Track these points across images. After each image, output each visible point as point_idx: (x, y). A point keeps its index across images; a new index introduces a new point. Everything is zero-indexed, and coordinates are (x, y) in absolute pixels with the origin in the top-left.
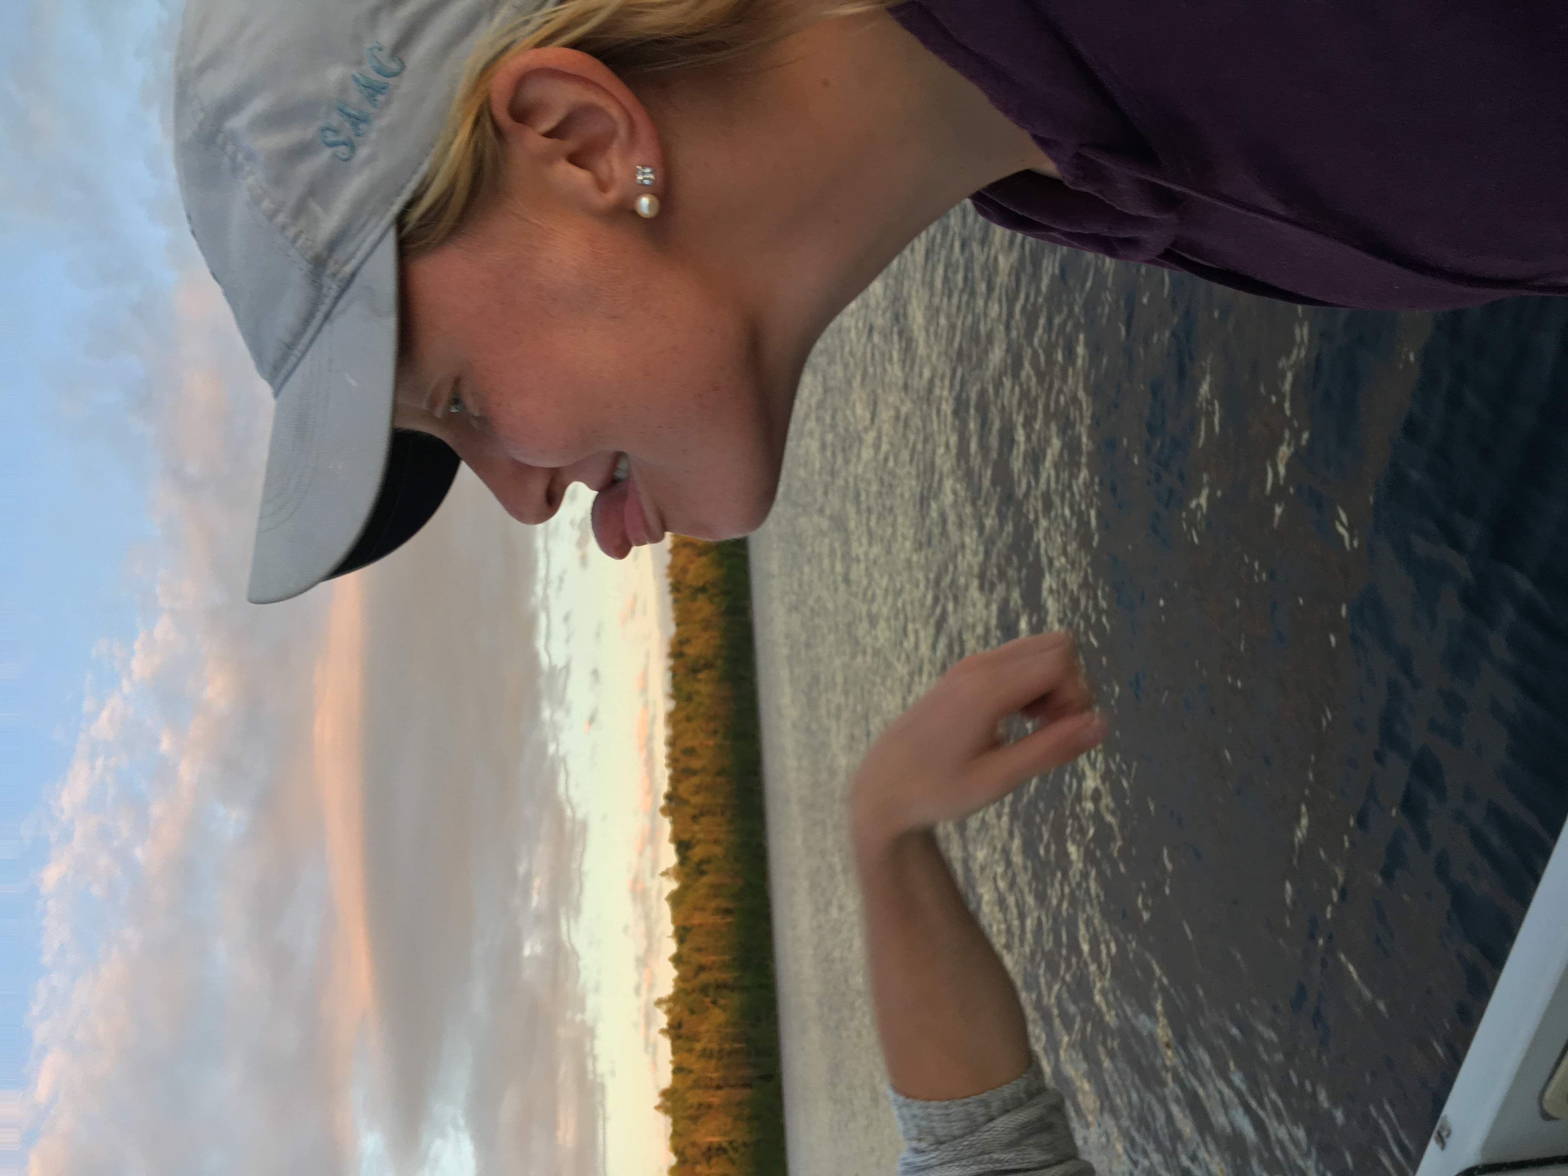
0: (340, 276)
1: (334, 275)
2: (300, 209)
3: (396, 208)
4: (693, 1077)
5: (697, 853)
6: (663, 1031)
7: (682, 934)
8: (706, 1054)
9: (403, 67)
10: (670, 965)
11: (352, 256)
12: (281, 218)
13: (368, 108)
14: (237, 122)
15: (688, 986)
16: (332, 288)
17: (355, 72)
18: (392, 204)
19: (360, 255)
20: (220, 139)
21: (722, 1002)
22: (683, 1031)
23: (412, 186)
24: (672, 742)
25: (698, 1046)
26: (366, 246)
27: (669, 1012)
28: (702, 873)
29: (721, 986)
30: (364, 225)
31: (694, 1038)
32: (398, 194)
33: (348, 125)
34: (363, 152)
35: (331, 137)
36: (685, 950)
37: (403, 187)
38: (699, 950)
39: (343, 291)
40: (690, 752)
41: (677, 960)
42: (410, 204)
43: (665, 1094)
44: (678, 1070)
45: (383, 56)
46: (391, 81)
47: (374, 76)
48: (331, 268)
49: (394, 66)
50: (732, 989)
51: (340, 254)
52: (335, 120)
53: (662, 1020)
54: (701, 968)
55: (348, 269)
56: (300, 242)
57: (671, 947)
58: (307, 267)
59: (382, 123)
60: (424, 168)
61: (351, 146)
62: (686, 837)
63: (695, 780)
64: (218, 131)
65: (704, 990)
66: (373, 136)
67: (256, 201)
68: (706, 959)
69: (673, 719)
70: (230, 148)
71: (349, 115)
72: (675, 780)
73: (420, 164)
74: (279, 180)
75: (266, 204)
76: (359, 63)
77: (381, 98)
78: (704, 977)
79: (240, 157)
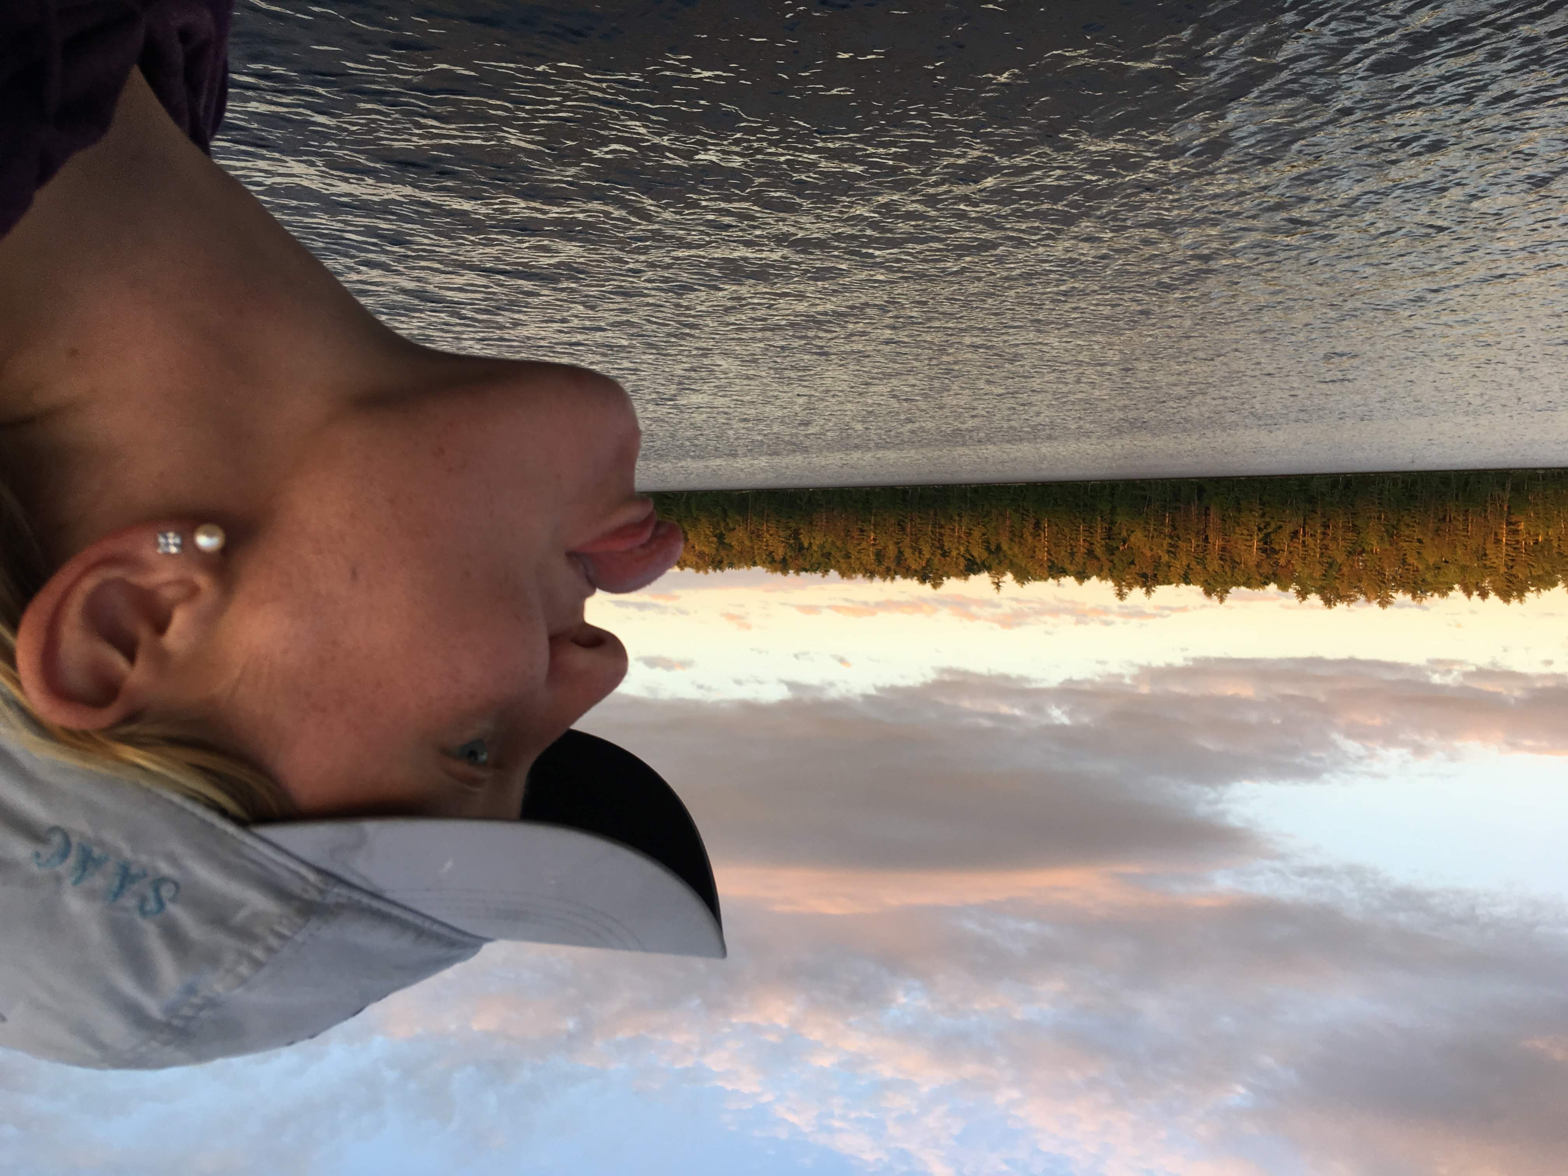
0: (321, 886)
1: (321, 892)
2: (244, 933)
3: (231, 829)
4: (1193, 564)
5: (978, 552)
6: (1148, 592)
7: (1056, 571)
8: (1173, 551)
9: (55, 829)
10: (1087, 583)
11: (292, 871)
12: (258, 953)
13: (111, 866)
14: (153, 1007)
15: (1107, 565)
16: (338, 893)
17: (68, 882)
18: (225, 833)
19: (293, 865)
20: (176, 1022)
21: (1124, 534)
22: (1149, 573)
23: (200, 811)
24: (870, 574)
25: (1165, 558)
26: (280, 858)
27: (1130, 587)
28: (999, 548)
29: (1109, 535)
30: (253, 862)
31: (1157, 562)
32: (212, 826)
33: (135, 887)
34: (165, 868)
35: (151, 905)
36: (1072, 568)
37: (203, 821)
38: (1072, 554)
39: (340, 881)
40: (880, 556)
41: (1082, 576)
42: (223, 813)
43: (1208, 593)
44: (1187, 580)
45: (46, 851)
46: (74, 840)
47: (72, 861)
48: (313, 895)
49: (57, 839)
50: (1113, 523)
51: (296, 887)
52: (129, 902)
53: (1137, 594)
54: (1090, 553)
55: (312, 877)
56: (286, 932)
57: (1069, 581)
58: (314, 923)
59: (127, 852)
60: (177, 799)
61: (159, 882)
62: (962, 563)
63: (908, 553)
64: (168, 1025)
65: (1111, 551)
66: (144, 858)
67: (243, 981)
68: (1082, 547)
69: (847, 572)
70: (187, 1011)
71: (122, 886)
72: (908, 573)
73: (171, 803)
74: (213, 959)
75: (244, 969)
76: (58, 879)
77: (97, 852)
78: (1099, 551)
79: (195, 1000)
